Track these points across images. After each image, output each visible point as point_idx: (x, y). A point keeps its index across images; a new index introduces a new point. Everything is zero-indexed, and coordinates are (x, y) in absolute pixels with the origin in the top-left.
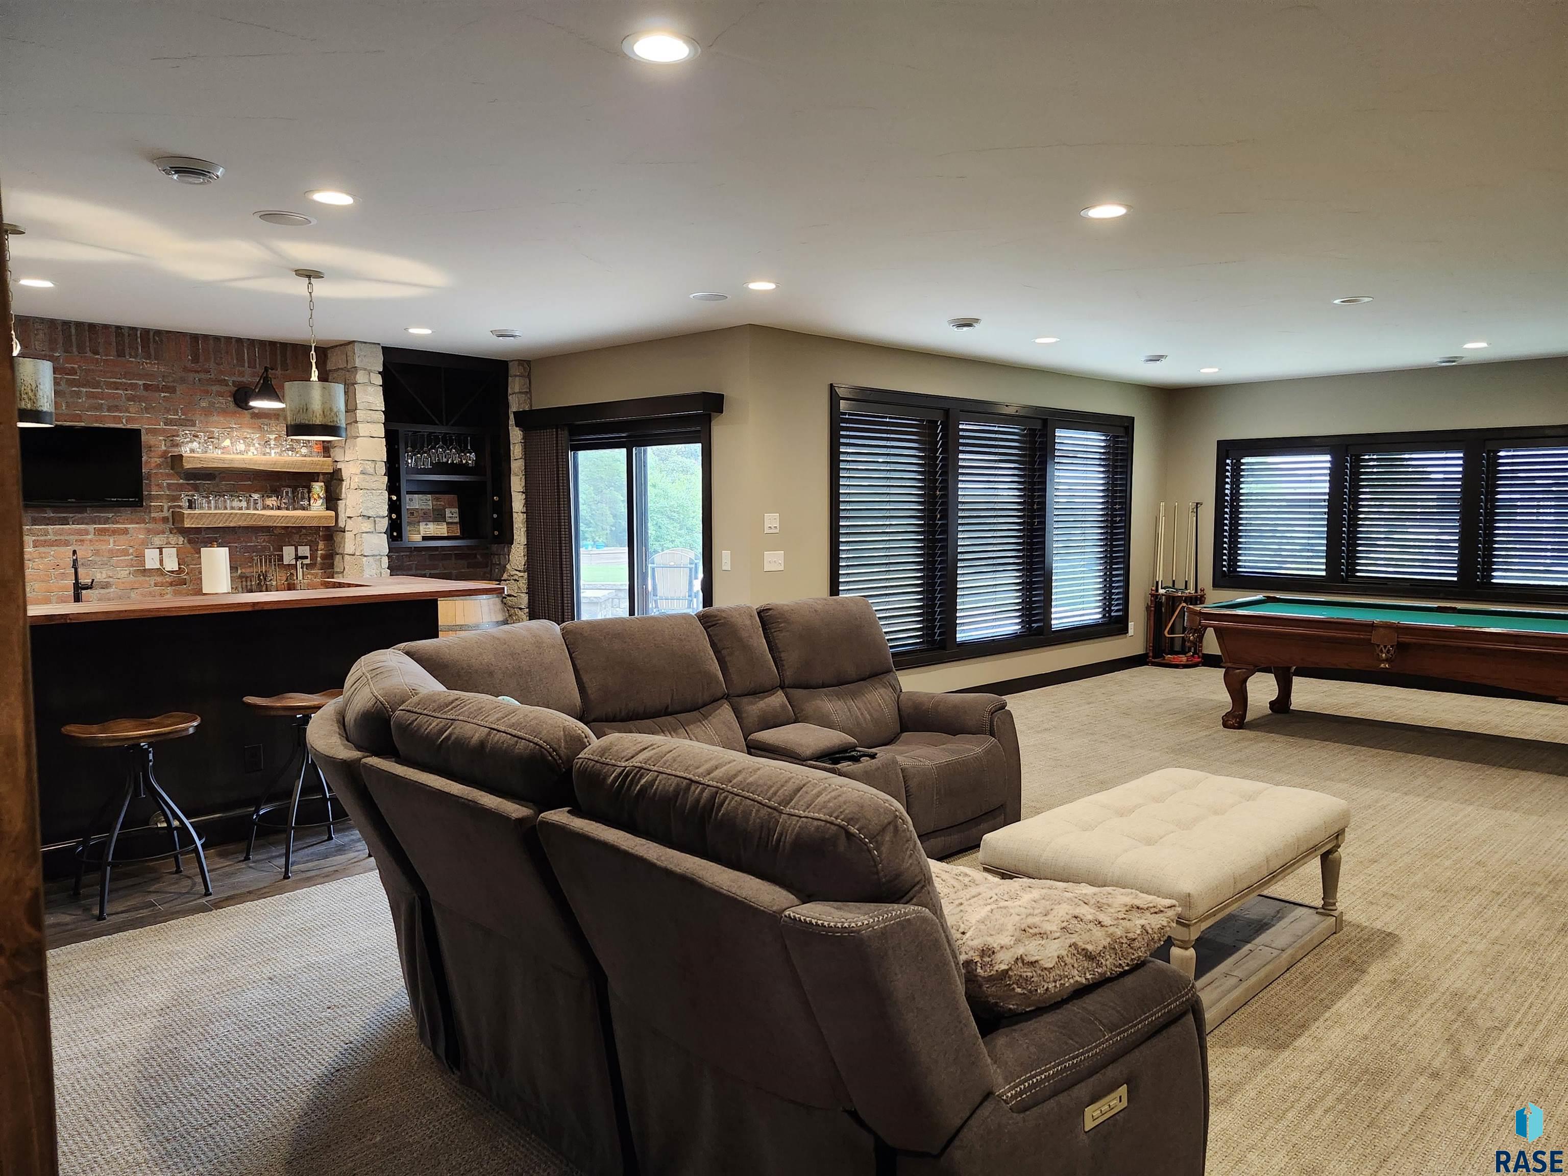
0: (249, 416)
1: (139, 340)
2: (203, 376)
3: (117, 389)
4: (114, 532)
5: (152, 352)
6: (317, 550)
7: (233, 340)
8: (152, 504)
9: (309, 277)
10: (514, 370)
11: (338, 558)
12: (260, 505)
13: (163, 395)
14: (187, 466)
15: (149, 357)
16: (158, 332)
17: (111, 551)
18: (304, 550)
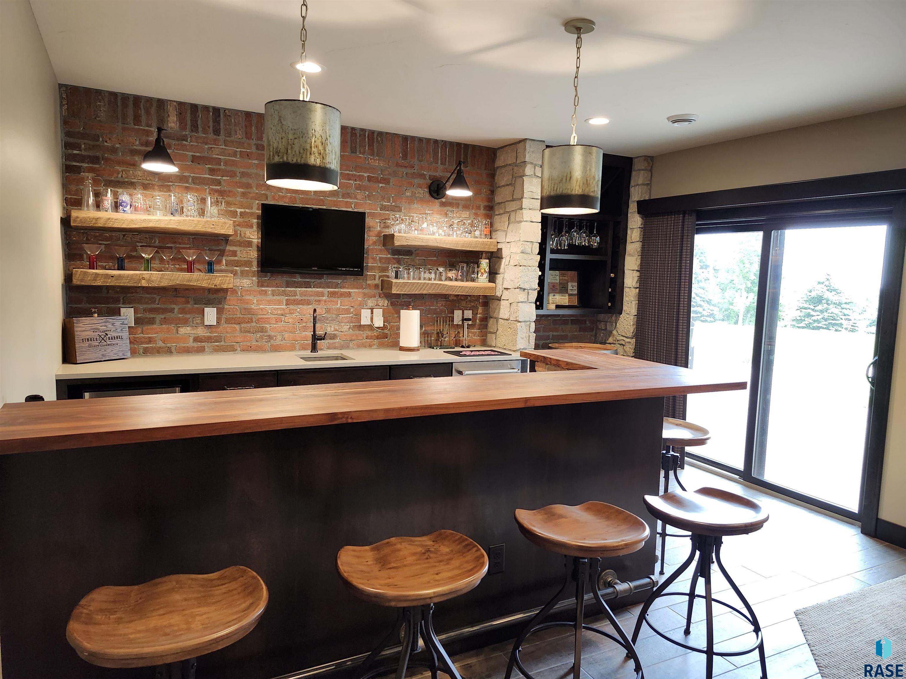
0: (439, 204)
1: (367, 139)
2: (410, 171)
3: (350, 179)
4: (342, 295)
5: (376, 150)
6: (477, 314)
7: (432, 142)
8: (368, 273)
10: (637, 165)
11: (491, 321)
12: (443, 278)
13: (381, 185)
14: (397, 243)
15: (372, 154)
16: (380, 134)
17: (339, 309)
18: (469, 314)
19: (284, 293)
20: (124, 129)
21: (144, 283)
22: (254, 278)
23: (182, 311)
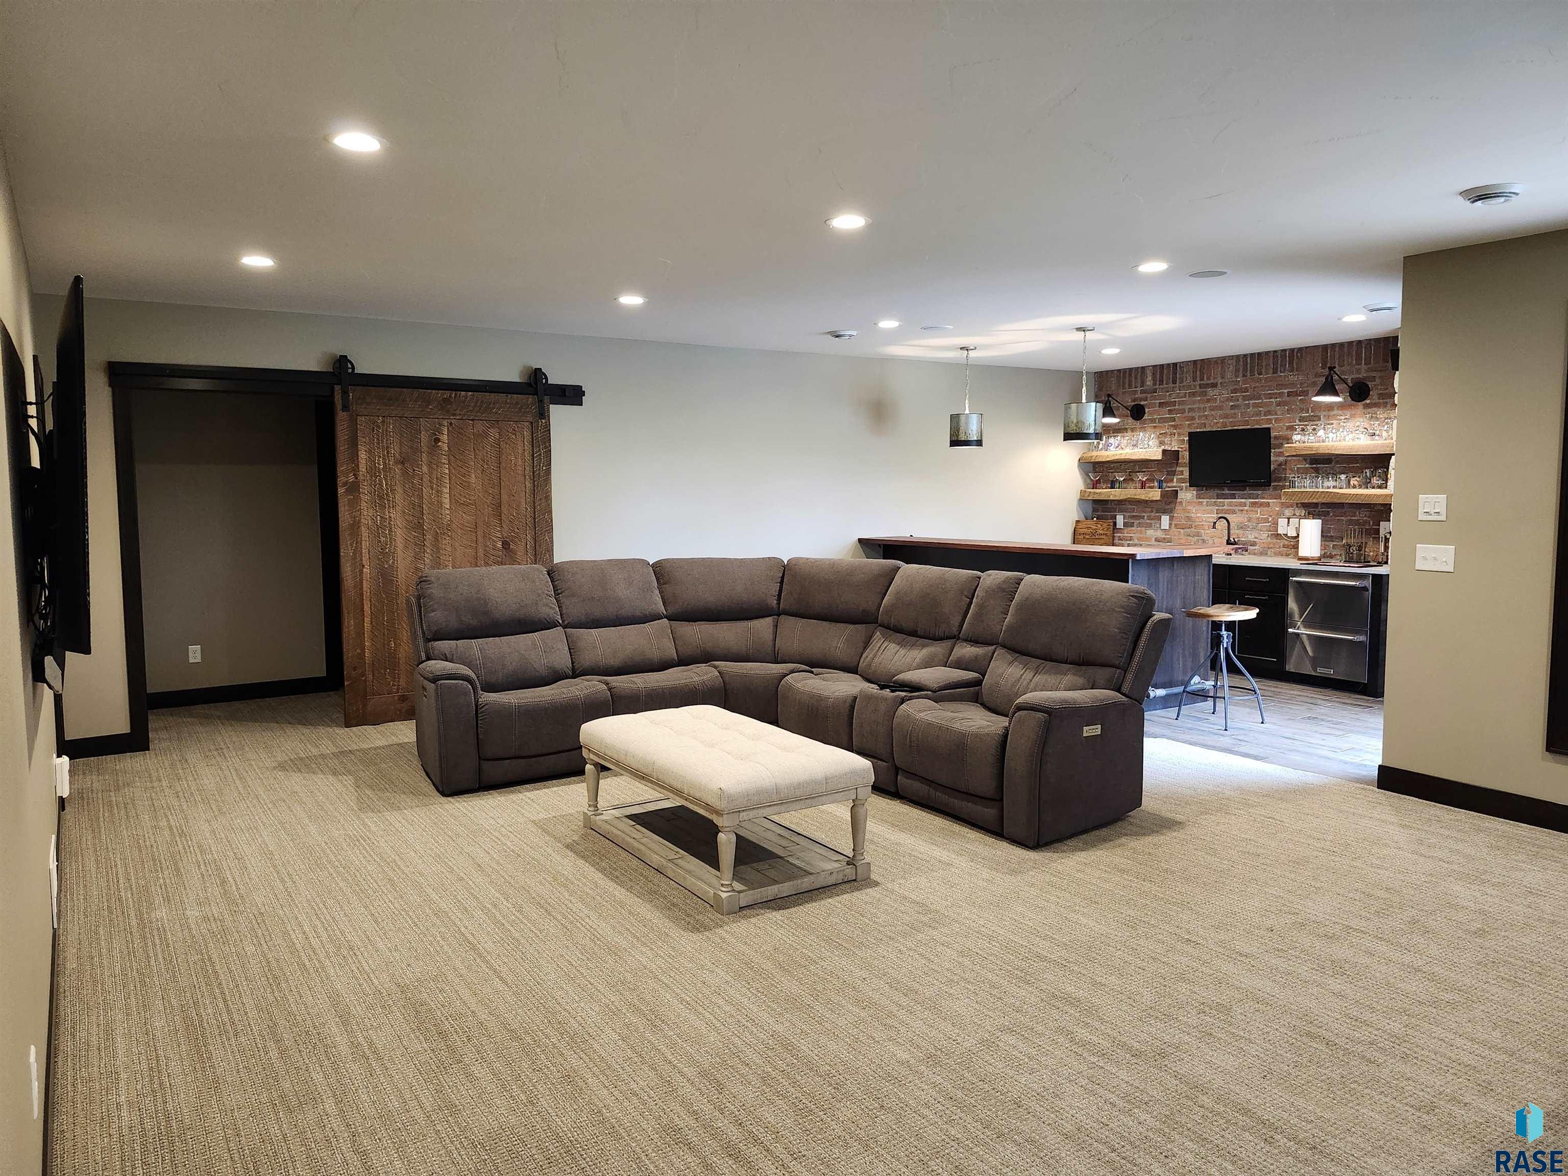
1: (1288, 358)
3: (1271, 398)
4: (1261, 505)
5: (1295, 366)
9: (1084, 331)
12: (1344, 485)
13: (1299, 398)
15: (1292, 370)
16: (1300, 349)
17: (1257, 518)
19: (1215, 504)
20: (1123, 393)
21: (1112, 498)
22: (1194, 492)
23: (1149, 518)
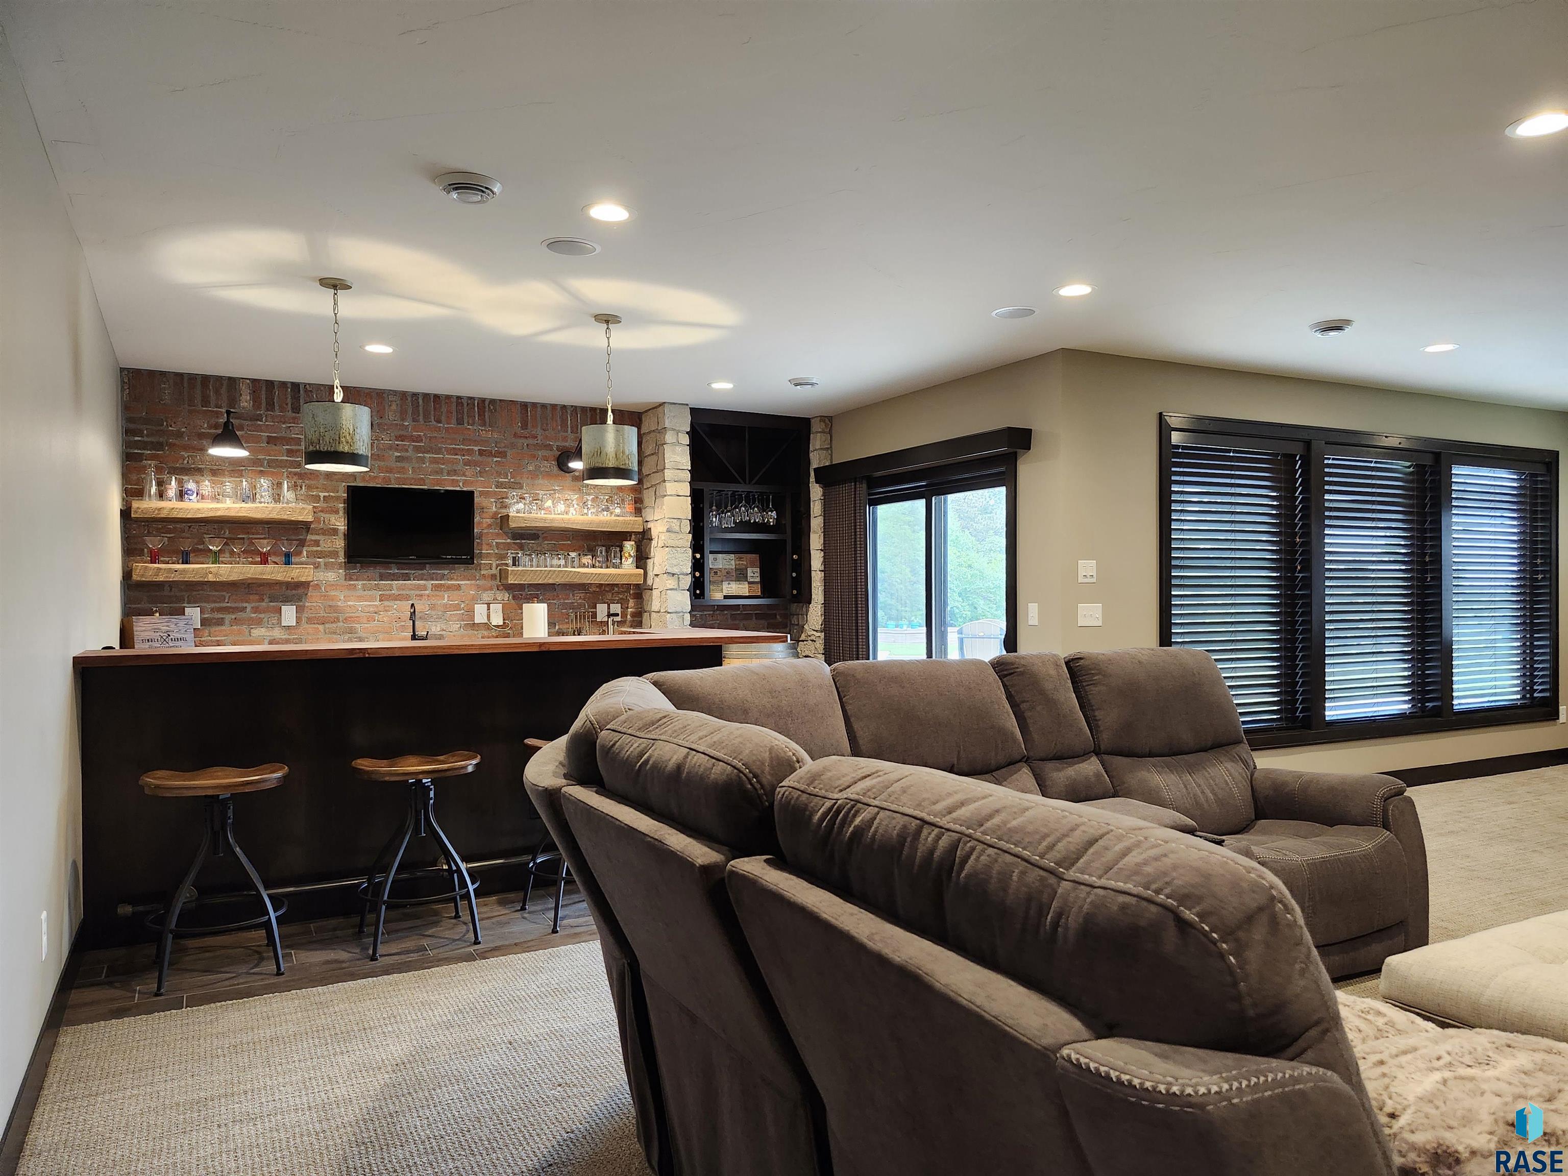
0: (570, 478)
1: (476, 408)
2: (531, 441)
3: (457, 454)
4: (449, 588)
5: (487, 420)
6: (628, 608)
7: (559, 408)
8: (483, 562)
9: (607, 322)
10: (816, 426)
11: (646, 615)
12: (576, 563)
13: (495, 459)
14: (513, 525)
15: (484, 425)
16: (493, 401)
17: (445, 605)
18: (616, 608)
19: (377, 588)
20: (190, 412)
21: (211, 578)
22: (341, 571)
23: (256, 610)
